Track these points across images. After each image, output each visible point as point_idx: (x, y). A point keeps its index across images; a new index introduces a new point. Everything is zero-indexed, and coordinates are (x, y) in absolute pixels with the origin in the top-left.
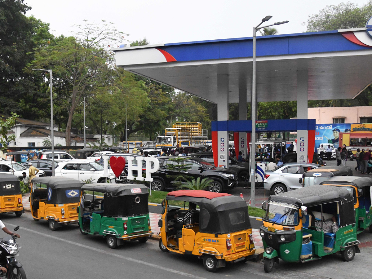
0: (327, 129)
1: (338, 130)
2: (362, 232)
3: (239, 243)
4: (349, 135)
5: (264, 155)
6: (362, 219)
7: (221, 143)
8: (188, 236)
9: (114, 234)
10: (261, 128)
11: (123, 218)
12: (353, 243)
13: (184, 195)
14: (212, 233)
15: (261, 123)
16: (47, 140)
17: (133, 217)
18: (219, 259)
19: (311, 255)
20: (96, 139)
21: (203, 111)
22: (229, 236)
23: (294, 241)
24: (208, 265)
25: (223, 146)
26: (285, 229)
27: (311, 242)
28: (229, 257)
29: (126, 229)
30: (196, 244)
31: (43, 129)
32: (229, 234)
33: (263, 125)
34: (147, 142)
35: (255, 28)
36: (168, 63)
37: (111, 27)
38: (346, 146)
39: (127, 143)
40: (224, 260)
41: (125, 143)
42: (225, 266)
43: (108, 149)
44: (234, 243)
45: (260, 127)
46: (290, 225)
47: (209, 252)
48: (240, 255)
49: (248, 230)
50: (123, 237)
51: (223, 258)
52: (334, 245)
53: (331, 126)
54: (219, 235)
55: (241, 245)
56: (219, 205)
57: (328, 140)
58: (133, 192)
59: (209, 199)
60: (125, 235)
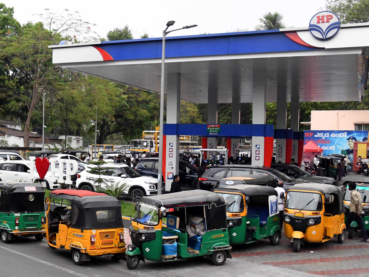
0: (340, 136)
1: (354, 138)
2: (255, 242)
3: (106, 240)
4: (366, 145)
5: (215, 162)
6: (253, 228)
7: (170, 149)
8: (63, 231)
9: (6, 229)
10: (213, 133)
11: (15, 213)
12: (222, 248)
13: (63, 193)
14: (79, 229)
15: (214, 127)
16: (3, 140)
17: (26, 214)
18: (83, 252)
19: (175, 256)
20: (61, 140)
21: (193, 112)
22: (94, 232)
23: (153, 240)
24: (76, 259)
25: (172, 151)
26: (145, 228)
27: (175, 244)
28: (93, 252)
29: (17, 224)
30: (68, 239)
31: (2, 128)
32: (94, 230)
33: (215, 130)
34: (121, 146)
35: (164, 31)
36: (105, 61)
37: (76, 16)
38: (361, 159)
39: (97, 147)
40: (88, 253)
41: (94, 147)
42: (90, 260)
43: (68, 151)
44: (100, 239)
45: (212, 131)
46: (152, 224)
47: (75, 246)
48: (105, 252)
49: (118, 229)
50: (14, 232)
51: (87, 252)
52: (200, 247)
53: (345, 133)
54: (84, 230)
55: (108, 242)
56: (86, 202)
57: (342, 151)
58: (26, 190)
59: (80, 197)
60: (16, 230)
